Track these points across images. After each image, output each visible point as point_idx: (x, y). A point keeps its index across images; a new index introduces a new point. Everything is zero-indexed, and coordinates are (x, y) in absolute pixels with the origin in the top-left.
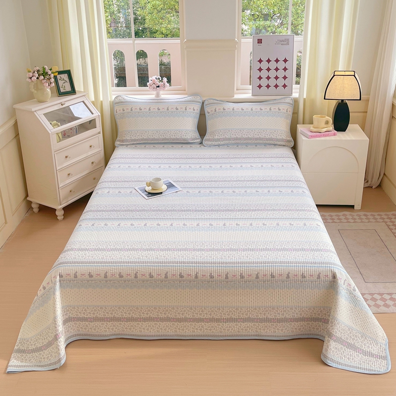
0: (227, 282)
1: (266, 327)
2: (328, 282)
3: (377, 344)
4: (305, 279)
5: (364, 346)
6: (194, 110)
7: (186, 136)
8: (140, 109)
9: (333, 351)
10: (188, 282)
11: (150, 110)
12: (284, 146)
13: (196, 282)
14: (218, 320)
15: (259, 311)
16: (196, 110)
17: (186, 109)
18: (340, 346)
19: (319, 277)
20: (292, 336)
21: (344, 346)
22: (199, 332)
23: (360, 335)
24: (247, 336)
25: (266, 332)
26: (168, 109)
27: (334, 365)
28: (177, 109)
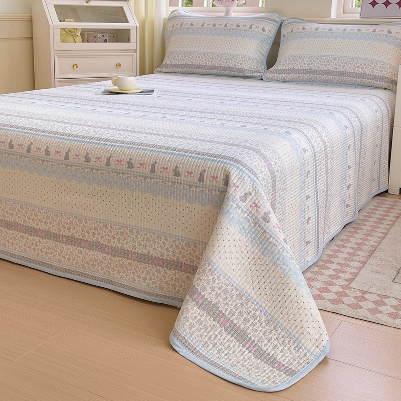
0: (67, 165)
1: (121, 266)
2: (217, 193)
3: (298, 348)
4: (179, 178)
5: (266, 342)
6: (263, 30)
7: (241, 64)
8: (192, 25)
9: (191, 326)
10: (18, 157)
11: (203, 25)
12: (386, 89)
13: (27, 159)
14: (55, 237)
15: (111, 232)
16: (267, 30)
17: (251, 27)
18: (210, 321)
19: (201, 179)
20: (161, 296)
21: (220, 325)
22: (31, 254)
23: (263, 319)
24: (94, 278)
25: (122, 278)
26: (226, 26)
27: (183, 351)
28: (238, 26)
